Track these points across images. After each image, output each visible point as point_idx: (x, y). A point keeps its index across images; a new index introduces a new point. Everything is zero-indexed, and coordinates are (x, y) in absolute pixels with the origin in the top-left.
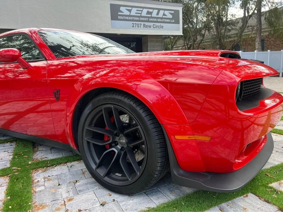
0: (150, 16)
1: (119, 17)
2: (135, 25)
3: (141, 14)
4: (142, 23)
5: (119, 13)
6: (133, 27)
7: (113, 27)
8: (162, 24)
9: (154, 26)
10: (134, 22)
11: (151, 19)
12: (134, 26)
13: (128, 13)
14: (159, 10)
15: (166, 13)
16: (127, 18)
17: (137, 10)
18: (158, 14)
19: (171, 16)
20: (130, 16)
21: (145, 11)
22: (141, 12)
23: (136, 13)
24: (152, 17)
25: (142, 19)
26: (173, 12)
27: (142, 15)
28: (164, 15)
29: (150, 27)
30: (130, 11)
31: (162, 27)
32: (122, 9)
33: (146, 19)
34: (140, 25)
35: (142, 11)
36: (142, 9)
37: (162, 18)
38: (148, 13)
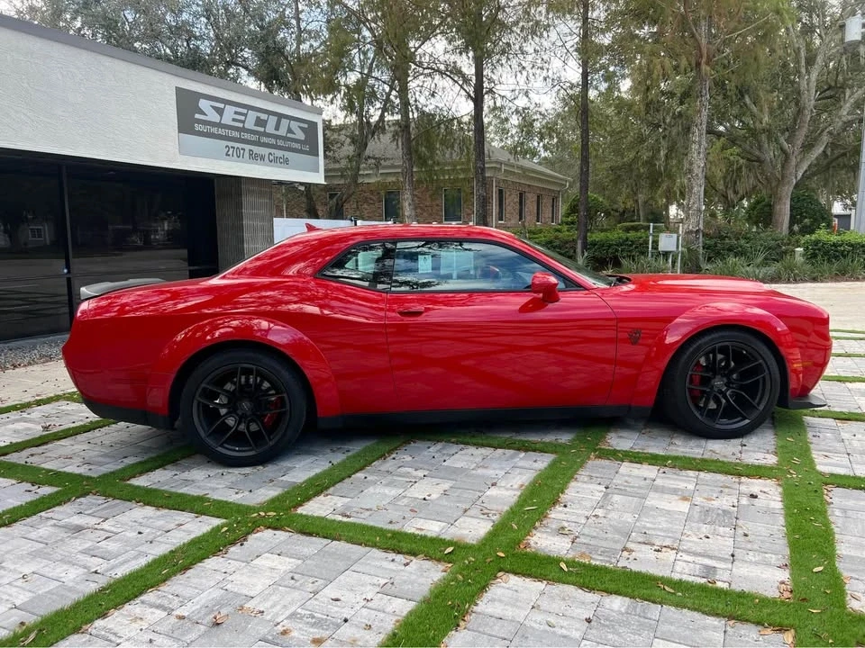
0: (262, 129)
1: (198, 127)
2: (231, 150)
3: (243, 122)
4: (247, 147)
5: (197, 116)
6: (227, 155)
7: (183, 150)
8: (287, 154)
9: (271, 157)
10: (230, 144)
11: (264, 140)
12: (230, 153)
13: (214, 117)
14: (280, 116)
15: (294, 125)
16: (214, 130)
17: (236, 113)
18: (277, 128)
19: (301, 136)
20: (219, 125)
21: (252, 116)
22: (243, 118)
23: (234, 120)
24: (265, 134)
25: (247, 136)
26: (306, 126)
27: (246, 126)
28: (290, 131)
29: (262, 158)
30: (220, 112)
31: (286, 161)
32: (203, 104)
33: (254, 138)
34: (242, 152)
35: (245, 115)
36: (245, 111)
37: (285, 139)
38: (259, 122)
